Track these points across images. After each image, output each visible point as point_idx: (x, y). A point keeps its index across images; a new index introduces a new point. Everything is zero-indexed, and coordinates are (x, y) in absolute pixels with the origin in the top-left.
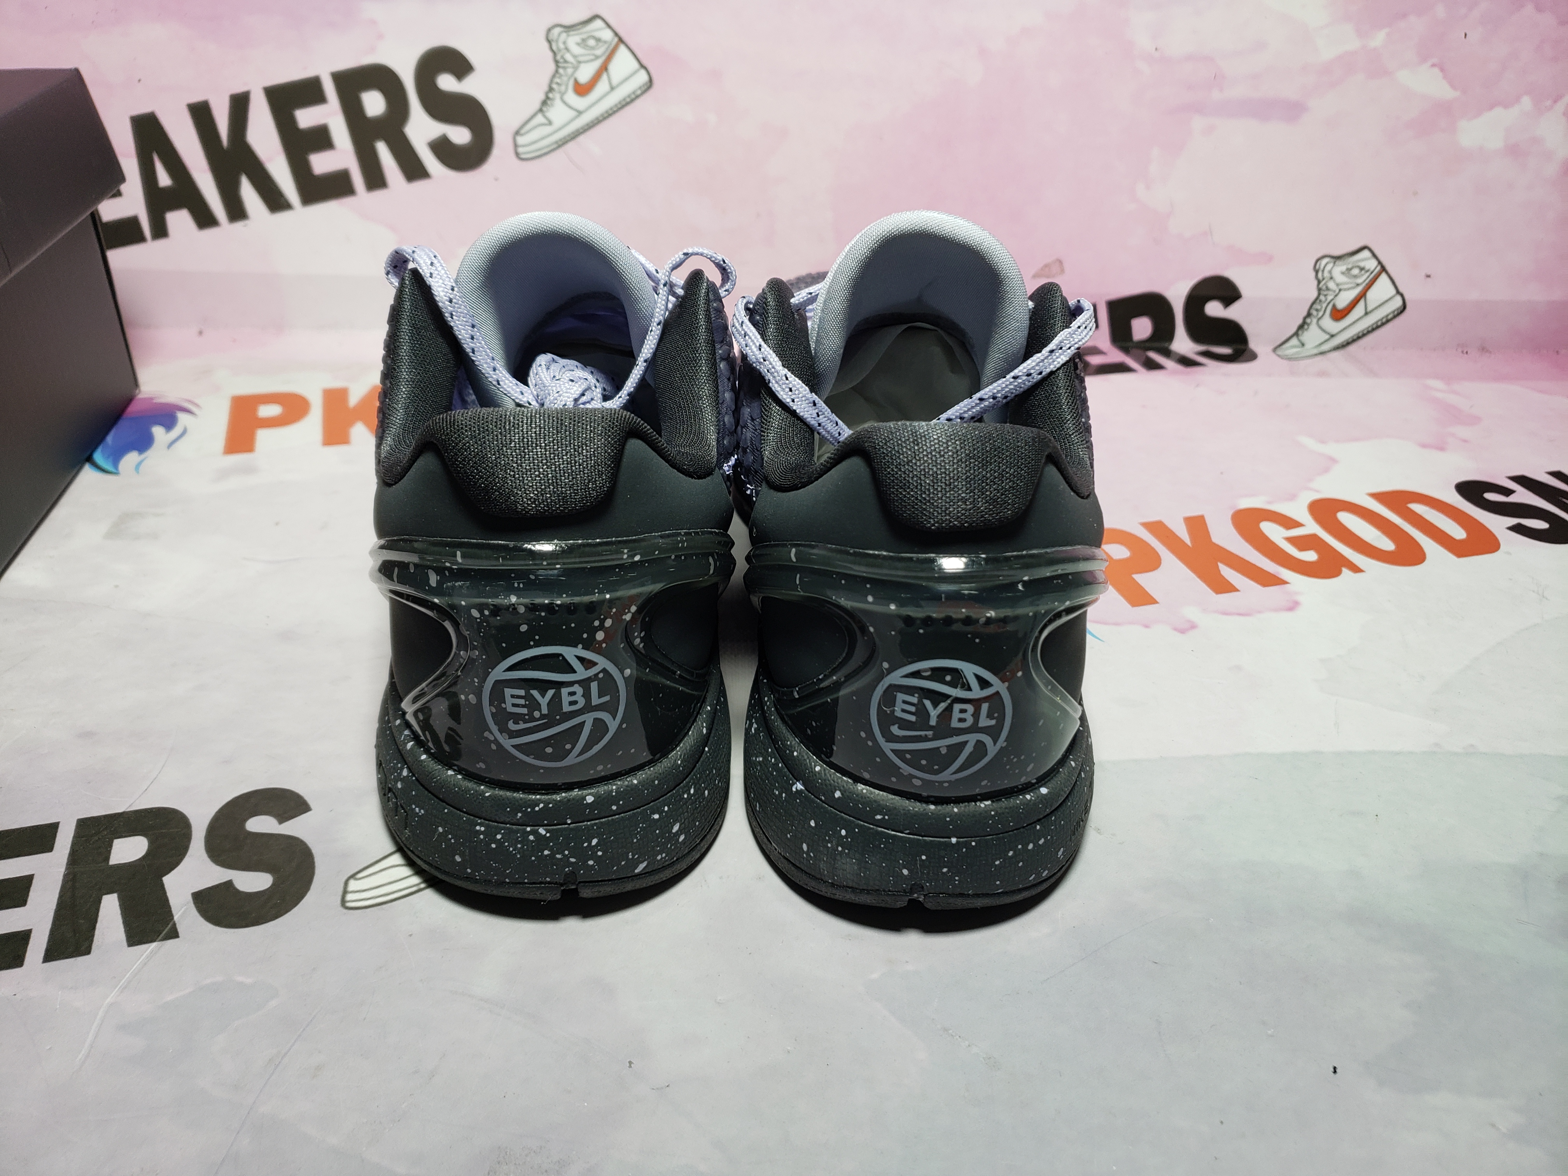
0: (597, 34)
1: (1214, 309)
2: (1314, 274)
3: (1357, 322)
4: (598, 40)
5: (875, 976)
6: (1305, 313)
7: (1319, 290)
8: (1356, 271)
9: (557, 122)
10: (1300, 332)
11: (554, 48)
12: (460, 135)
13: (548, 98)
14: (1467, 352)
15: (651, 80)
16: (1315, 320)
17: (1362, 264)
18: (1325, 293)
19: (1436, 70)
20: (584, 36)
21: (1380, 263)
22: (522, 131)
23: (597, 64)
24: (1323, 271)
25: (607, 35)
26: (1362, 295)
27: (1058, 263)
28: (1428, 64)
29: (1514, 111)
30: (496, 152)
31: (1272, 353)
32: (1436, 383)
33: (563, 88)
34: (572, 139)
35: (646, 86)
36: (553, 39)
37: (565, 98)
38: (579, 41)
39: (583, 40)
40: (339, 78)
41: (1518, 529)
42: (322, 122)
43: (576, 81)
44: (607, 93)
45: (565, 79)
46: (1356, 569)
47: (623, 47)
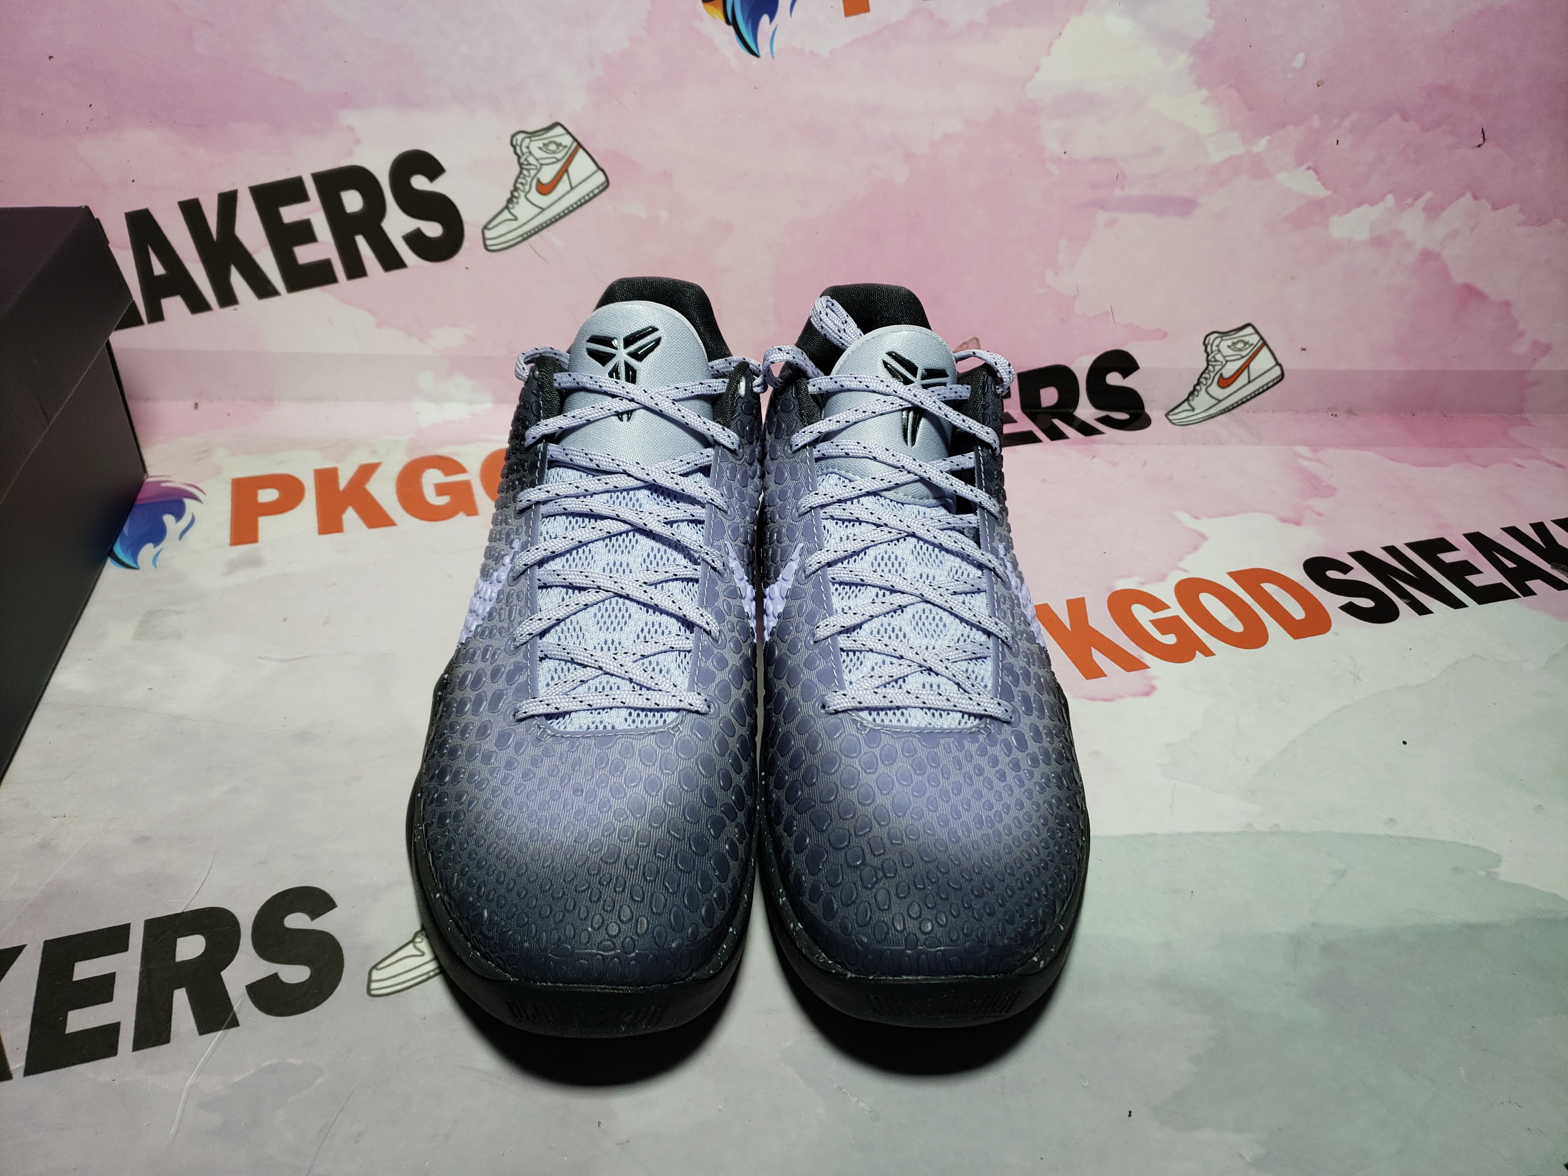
0: (558, 140)
1: (1114, 379)
2: (1204, 348)
3: (1241, 389)
4: (558, 145)
6: (1196, 382)
7: (1208, 361)
8: (1240, 345)
9: (522, 220)
10: (1191, 398)
11: (518, 151)
12: (433, 230)
13: (513, 196)
14: (1336, 416)
16: (1204, 388)
17: (1246, 339)
18: (1214, 363)
19: (1311, 172)
20: (546, 141)
21: (1261, 338)
22: (490, 226)
23: (558, 166)
24: (1211, 345)
25: (567, 140)
26: (1246, 366)
27: (975, 341)
28: (1304, 167)
29: (1380, 207)
30: (466, 244)
31: (1165, 418)
32: (1304, 451)
33: (527, 188)
34: (536, 233)
35: (604, 186)
36: (517, 144)
37: (529, 196)
38: (541, 145)
39: (544, 144)
40: (320, 179)
41: (1349, 609)
42: (305, 217)
43: (539, 181)
44: (568, 192)
45: (529, 179)
46: (1208, 653)
47: (581, 151)
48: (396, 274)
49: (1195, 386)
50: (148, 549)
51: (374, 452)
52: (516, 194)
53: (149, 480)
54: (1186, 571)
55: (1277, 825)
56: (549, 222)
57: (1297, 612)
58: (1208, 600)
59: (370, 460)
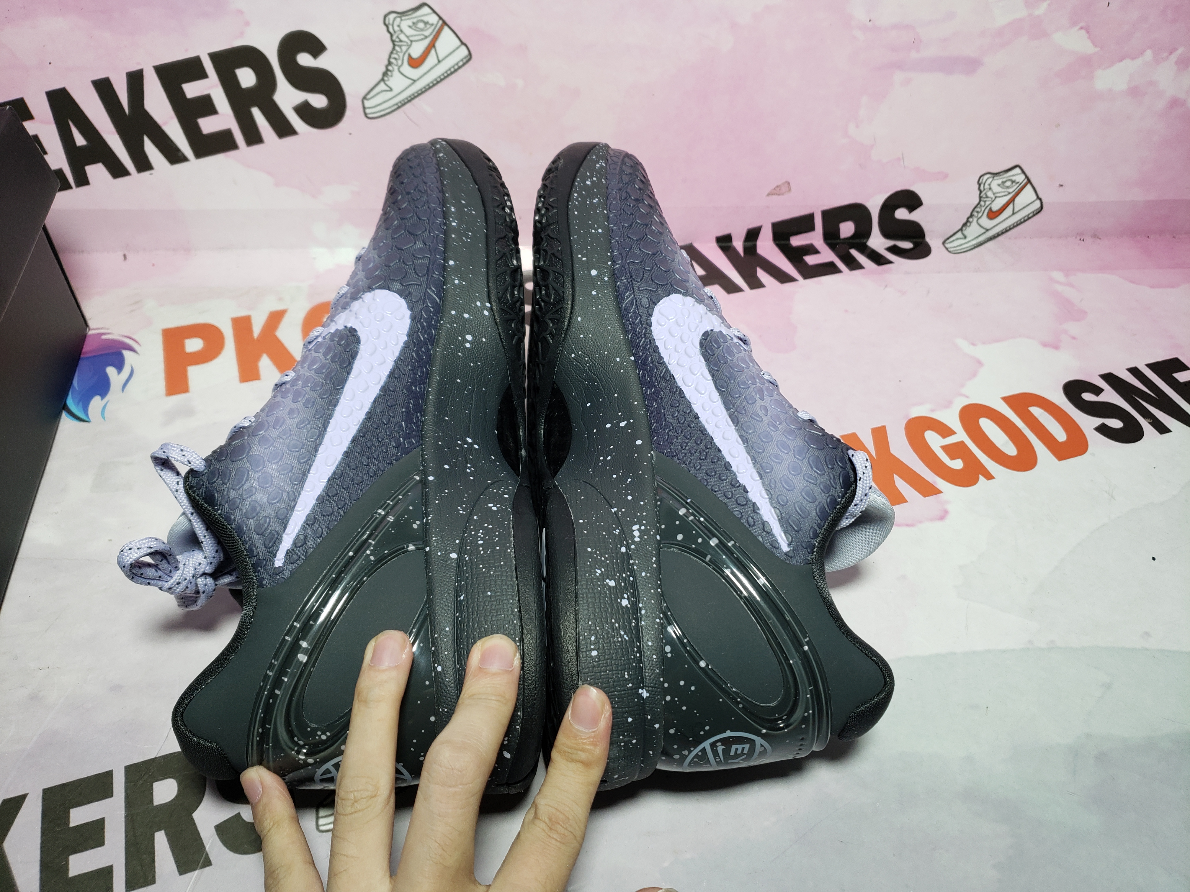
0: (425, 19)
1: (901, 214)
2: (977, 186)
3: (1006, 219)
4: (426, 23)
5: (666, 864)
6: (969, 215)
7: (980, 197)
8: (1008, 184)
9: (396, 91)
10: (964, 228)
11: (391, 30)
12: (319, 101)
13: (387, 70)
14: (1083, 240)
16: (975, 220)
17: (1013, 178)
18: (985, 199)
19: (1083, 32)
20: (415, 20)
21: (1027, 177)
22: (368, 97)
23: (427, 42)
24: (984, 184)
25: (433, 19)
26: (1012, 200)
27: (787, 184)
28: (1078, 28)
29: (1139, 61)
30: (348, 113)
31: (942, 246)
32: (1058, 276)
33: (400, 62)
34: (409, 101)
35: (467, 59)
36: (389, 24)
37: (402, 69)
38: (411, 24)
39: (414, 23)
40: (216, 57)
41: (1103, 430)
42: (205, 92)
43: (410, 56)
44: (436, 65)
45: (401, 55)
46: (989, 476)
47: (446, 29)
48: (289, 140)
49: (968, 218)
50: (96, 402)
51: (280, 299)
52: (390, 68)
53: (91, 333)
54: (967, 397)
55: (1053, 641)
56: (420, 92)
57: (1061, 435)
58: (987, 425)
59: (279, 307)
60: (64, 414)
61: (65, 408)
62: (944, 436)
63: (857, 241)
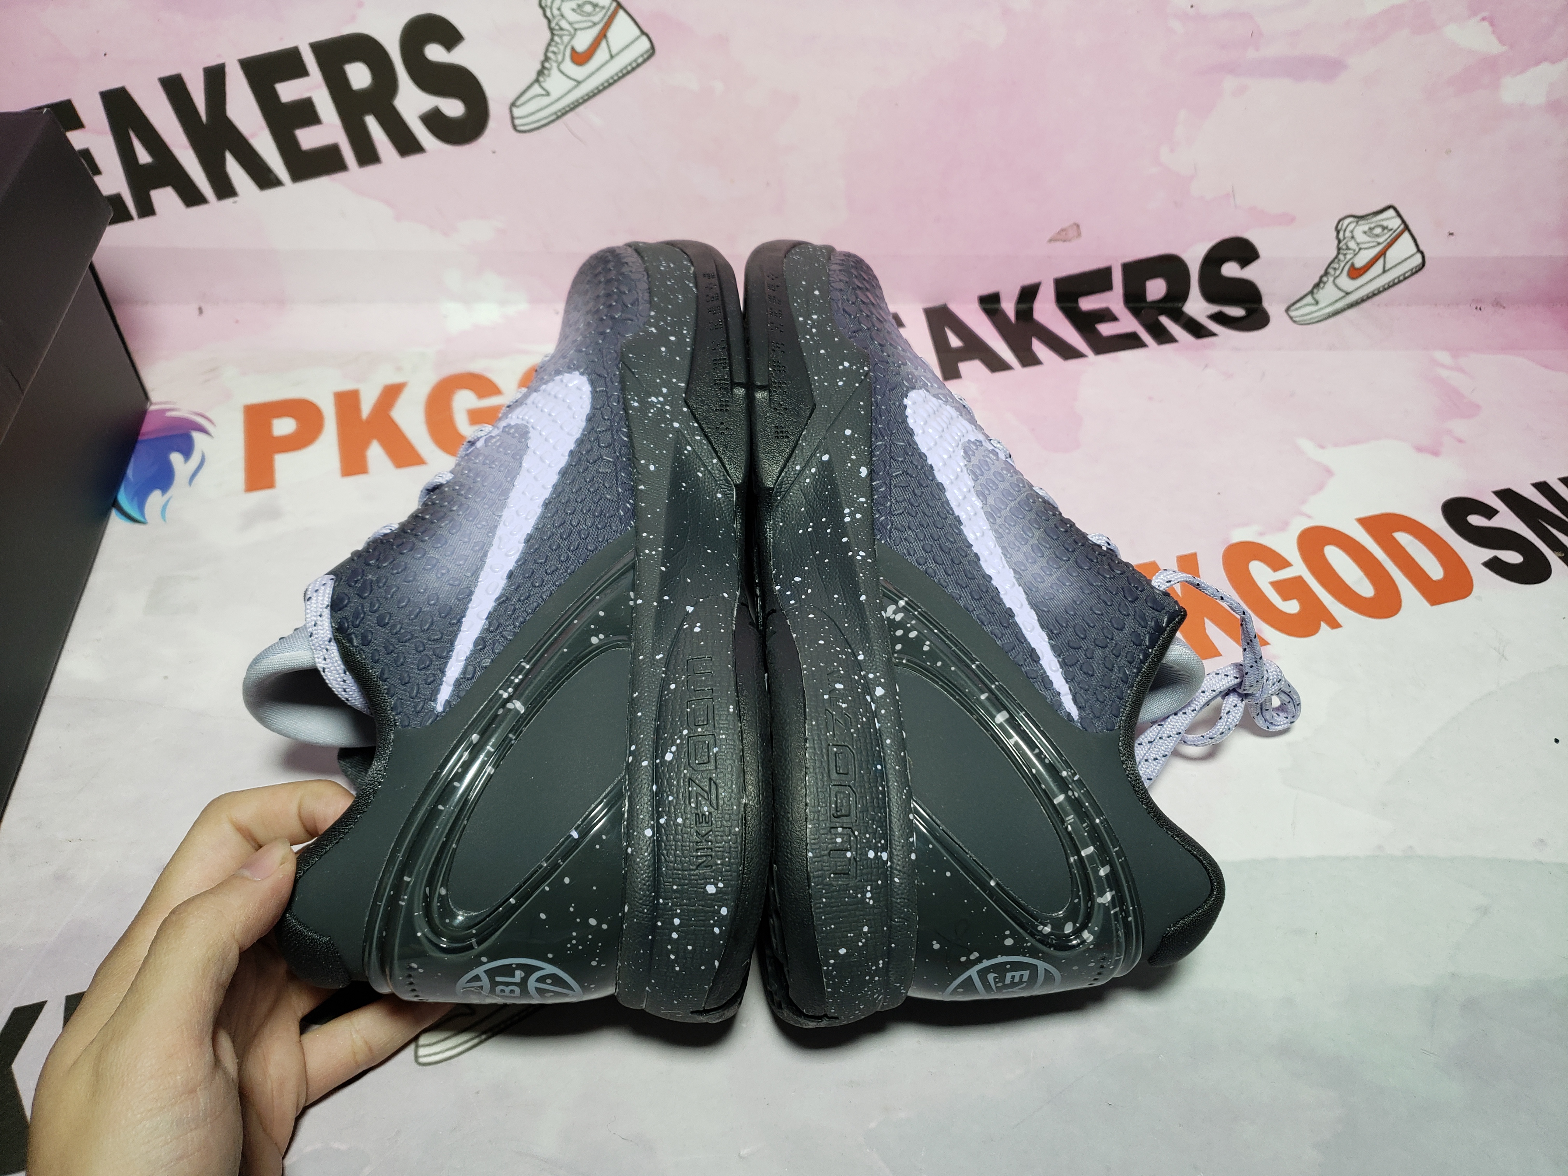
1: (1230, 269)
2: (1335, 234)
3: (1374, 279)
4: (595, 5)
5: (873, 1125)
6: (1322, 272)
7: (1339, 249)
8: (1378, 231)
9: (555, 95)
10: (1315, 291)
11: (549, 14)
12: (453, 108)
13: (543, 67)
14: (1480, 309)
15: (653, 47)
16: (1331, 279)
17: (1385, 223)
18: (1345, 252)
19: (1486, 24)
21: (1403, 222)
22: (519, 103)
23: (595, 31)
24: (1345, 231)
26: (1383, 254)
27: (1075, 227)
28: (1478, 18)
29: (1561, 66)
30: (492, 124)
31: (1285, 314)
32: (1443, 356)
33: (560, 57)
34: (572, 109)
35: (649, 53)
36: (546, 6)
37: (562, 67)
38: (575, 7)
39: (579, 6)
40: (319, 49)
41: (1494, 565)
42: (305, 95)
43: (573, 50)
44: (607, 62)
45: (562, 47)
46: (1334, 624)
47: (621, 13)
48: (414, 160)
49: (1321, 277)
50: (155, 498)
51: (399, 369)
52: (547, 65)
53: (152, 408)
54: (1309, 517)
55: (1411, 847)
56: (586, 97)
57: (1435, 571)
58: (1334, 555)
59: (395, 379)
60: (114, 515)
61: (115, 504)
62: (1275, 569)
63: (1169, 305)
